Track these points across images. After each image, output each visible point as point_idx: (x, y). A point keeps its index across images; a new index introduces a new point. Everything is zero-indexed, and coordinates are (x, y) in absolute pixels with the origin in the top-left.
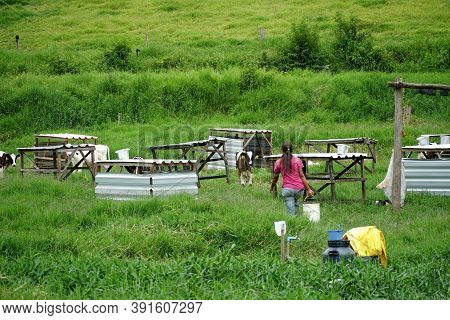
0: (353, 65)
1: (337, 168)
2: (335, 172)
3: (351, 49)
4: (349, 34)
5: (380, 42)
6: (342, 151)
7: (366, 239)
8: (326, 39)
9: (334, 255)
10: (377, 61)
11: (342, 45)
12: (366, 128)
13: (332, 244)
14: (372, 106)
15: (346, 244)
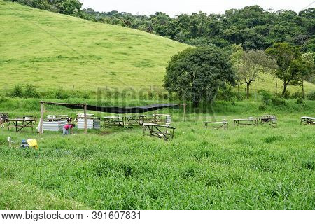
0: (31, 96)
1: (25, 123)
2: (25, 125)
3: (30, 93)
4: (30, 88)
5: (38, 91)
6: (27, 119)
7: (32, 142)
8: (24, 89)
9: (23, 146)
10: (37, 96)
11: (28, 91)
12: (34, 113)
13: (23, 143)
14: (35, 107)
15: (27, 143)
